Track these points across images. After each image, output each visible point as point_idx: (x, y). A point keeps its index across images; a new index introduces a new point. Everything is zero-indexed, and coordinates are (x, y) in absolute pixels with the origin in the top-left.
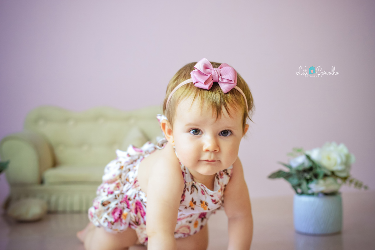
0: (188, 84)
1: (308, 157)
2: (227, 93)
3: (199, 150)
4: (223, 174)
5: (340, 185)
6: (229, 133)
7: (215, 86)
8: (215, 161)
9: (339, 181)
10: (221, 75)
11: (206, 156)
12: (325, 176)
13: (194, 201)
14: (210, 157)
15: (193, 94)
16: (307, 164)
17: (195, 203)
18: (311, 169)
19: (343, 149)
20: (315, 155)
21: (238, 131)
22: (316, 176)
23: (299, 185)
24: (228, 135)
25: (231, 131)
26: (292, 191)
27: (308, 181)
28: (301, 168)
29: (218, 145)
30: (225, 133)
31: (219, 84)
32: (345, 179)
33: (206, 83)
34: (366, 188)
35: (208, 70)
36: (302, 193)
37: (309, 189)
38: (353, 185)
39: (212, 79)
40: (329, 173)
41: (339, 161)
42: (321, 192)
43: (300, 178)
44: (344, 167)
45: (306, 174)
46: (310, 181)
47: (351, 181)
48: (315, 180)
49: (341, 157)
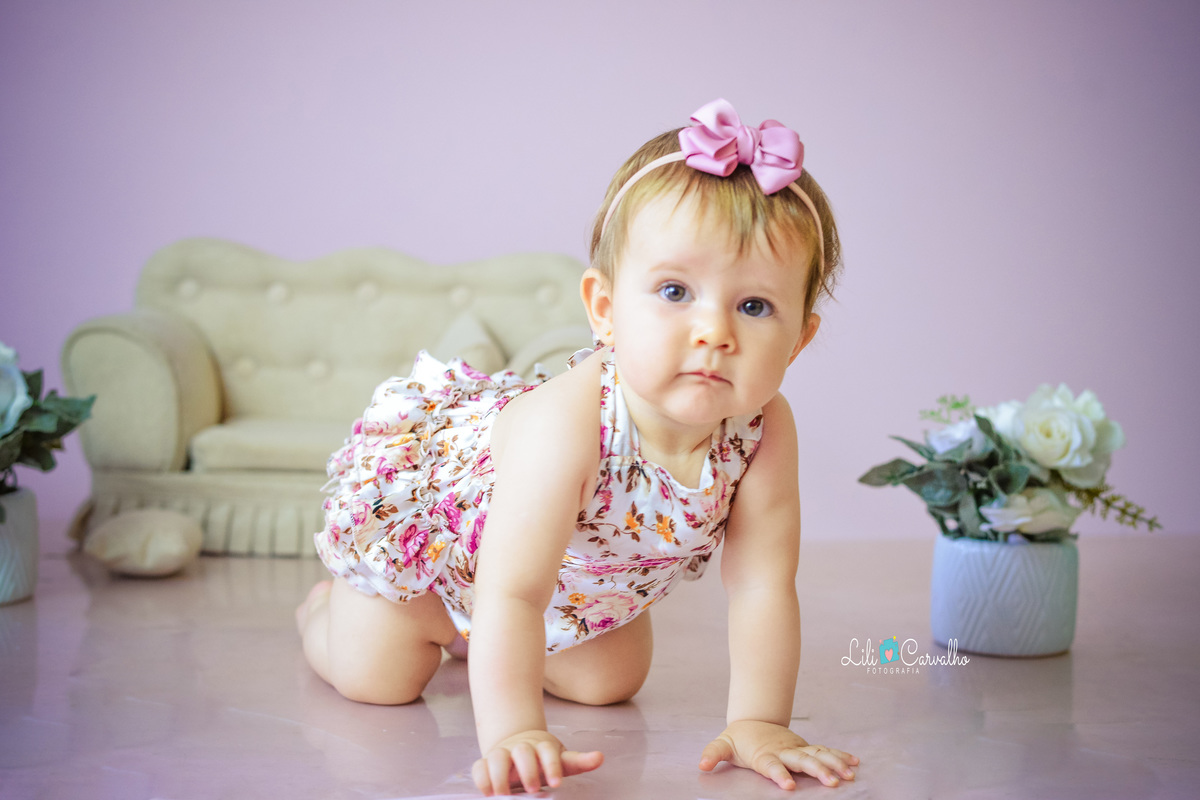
0: (668, 167)
1: (984, 425)
2: (773, 195)
3: (680, 342)
4: (728, 449)
5: (1078, 512)
6: (766, 310)
7: (741, 172)
8: (721, 379)
9: (1072, 500)
10: (760, 144)
11: (697, 360)
12: (1033, 483)
13: (638, 513)
14: (709, 361)
15: (681, 186)
16: (980, 447)
17: (640, 518)
18: (991, 461)
19: (1090, 406)
20: (1004, 419)
21: (790, 308)
22: (1006, 483)
23: (954, 508)
24: (762, 314)
25: (771, 306)
26: (932, 525)
27: (981, 496)
28: (961, 459)
29: (732, 332)
30: (755, 306)
31: (754, 167)
32: (1092, 494)
33: (719, 155)
34: (1152, 524)
35: (726, 128)
36: (960, 533)
37: (983, 519)
38: (1113, 513)
39: (737, 153)
40: (1045, 477)
41: (1077, 441)
42: (1017, 532)
43: (956, 489)
44: (1089, 460)
45: (974, 477)
46: (985, 498)
47: (1108, 503)
48: (1000, 494)
49: (1082, 430)
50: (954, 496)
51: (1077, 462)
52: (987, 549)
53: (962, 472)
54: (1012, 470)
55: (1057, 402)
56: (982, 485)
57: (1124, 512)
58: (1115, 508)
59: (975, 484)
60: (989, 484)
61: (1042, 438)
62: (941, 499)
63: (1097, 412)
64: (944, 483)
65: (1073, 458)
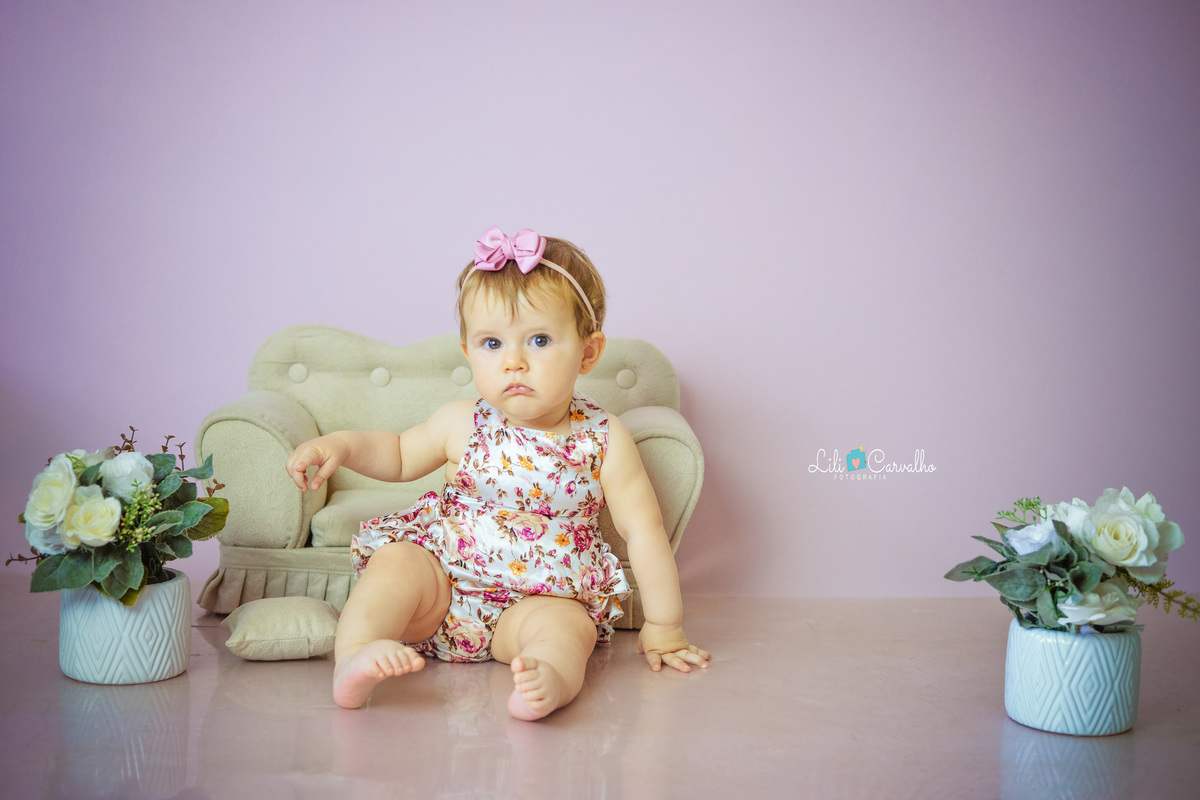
1: (1060, 528)
10: (515, 246)
12: (1105, 578)
14: (515, 380)
16: (1059, 547)
18: (1066, 563)
19: (1151, 508)
22: (1080, 581)
23: (1032, 602)
25: (548, 337)
27: (1057, 593)
28: (1041, 561)
29: (523, 360)
31: (517, 260)
32: (1155, 589)
33: (490, 259)
35: (495, 242)
37: (1060, 614)
39: (503, 255)
40: (1112, 573)
41: (1143, 543)
42: (1090, 624)
43: (1035, 586)
44: (1154, 560)
45: (1052, 576)
46: (1060, 593)
47: (1169, 598)
48: (1075, 591)
49: (1146, 532)
50: (1034, 592)
51: (1144, 562)
52: (1062, 639)
53: (1041, 572)
54: (1086, 570)
55: (1123, 505)
56: (1060, 584)
57: (1185, 606)
58: (1177, 602)
59: (1052, 581)
60: (1066, 582)
61: (1112, 540)
62: (1022, 594)
63: (1157, 513)
64: (1023, 581)
65: (1140, 558)
